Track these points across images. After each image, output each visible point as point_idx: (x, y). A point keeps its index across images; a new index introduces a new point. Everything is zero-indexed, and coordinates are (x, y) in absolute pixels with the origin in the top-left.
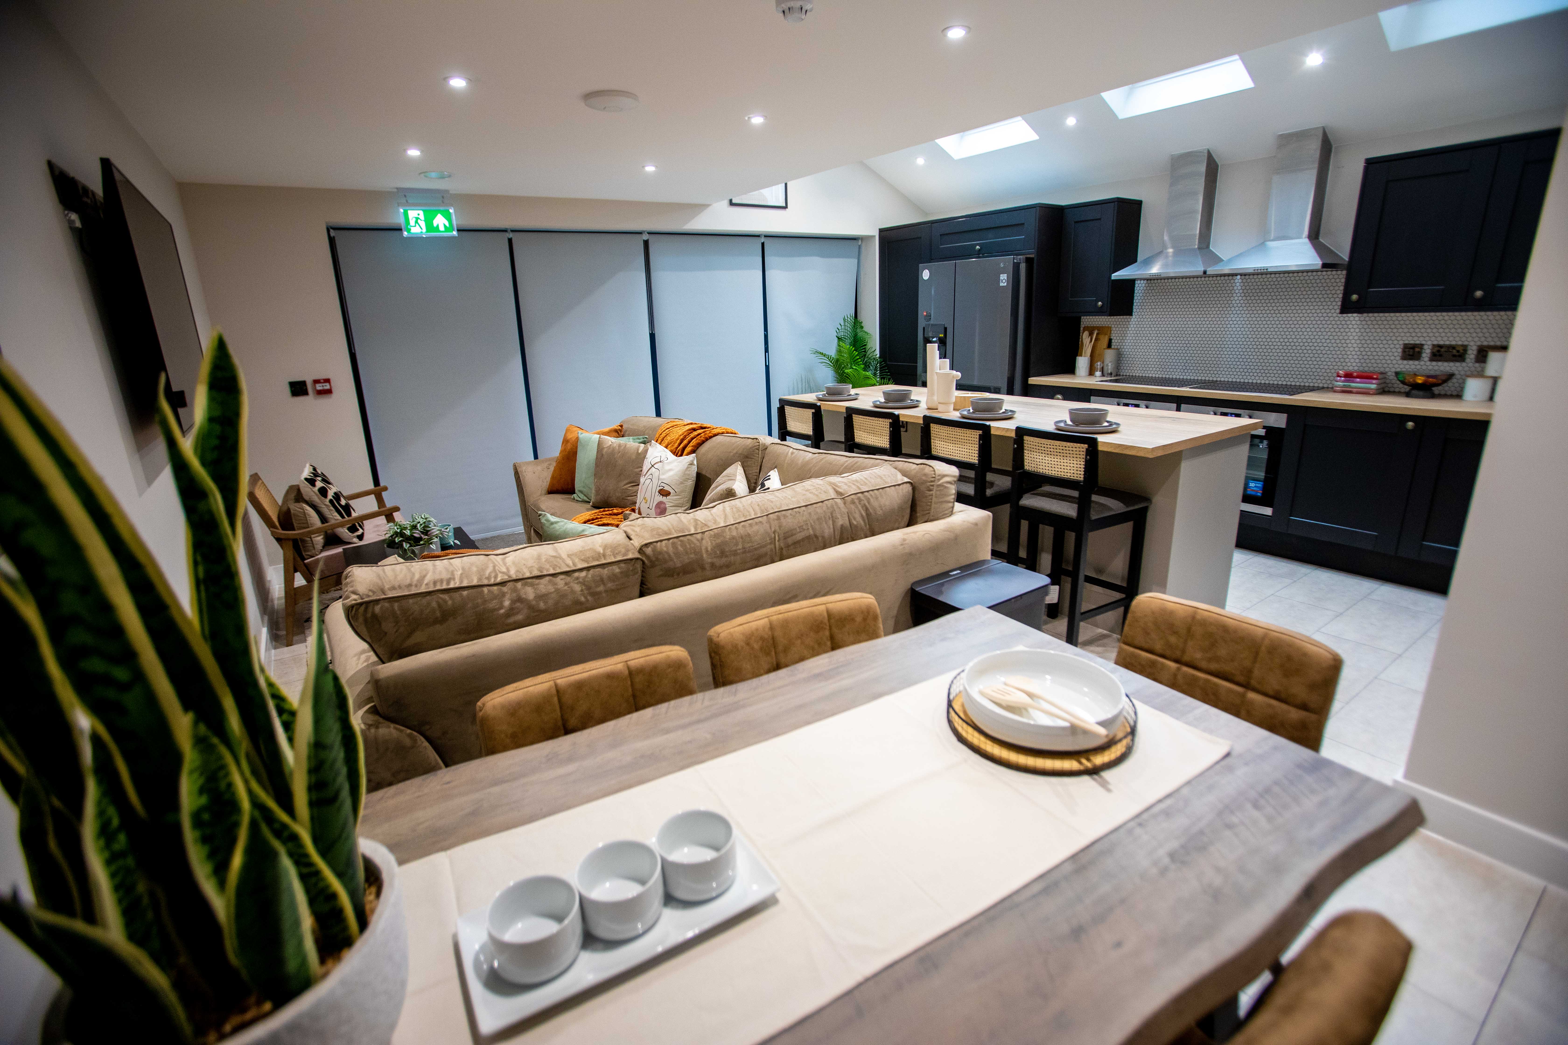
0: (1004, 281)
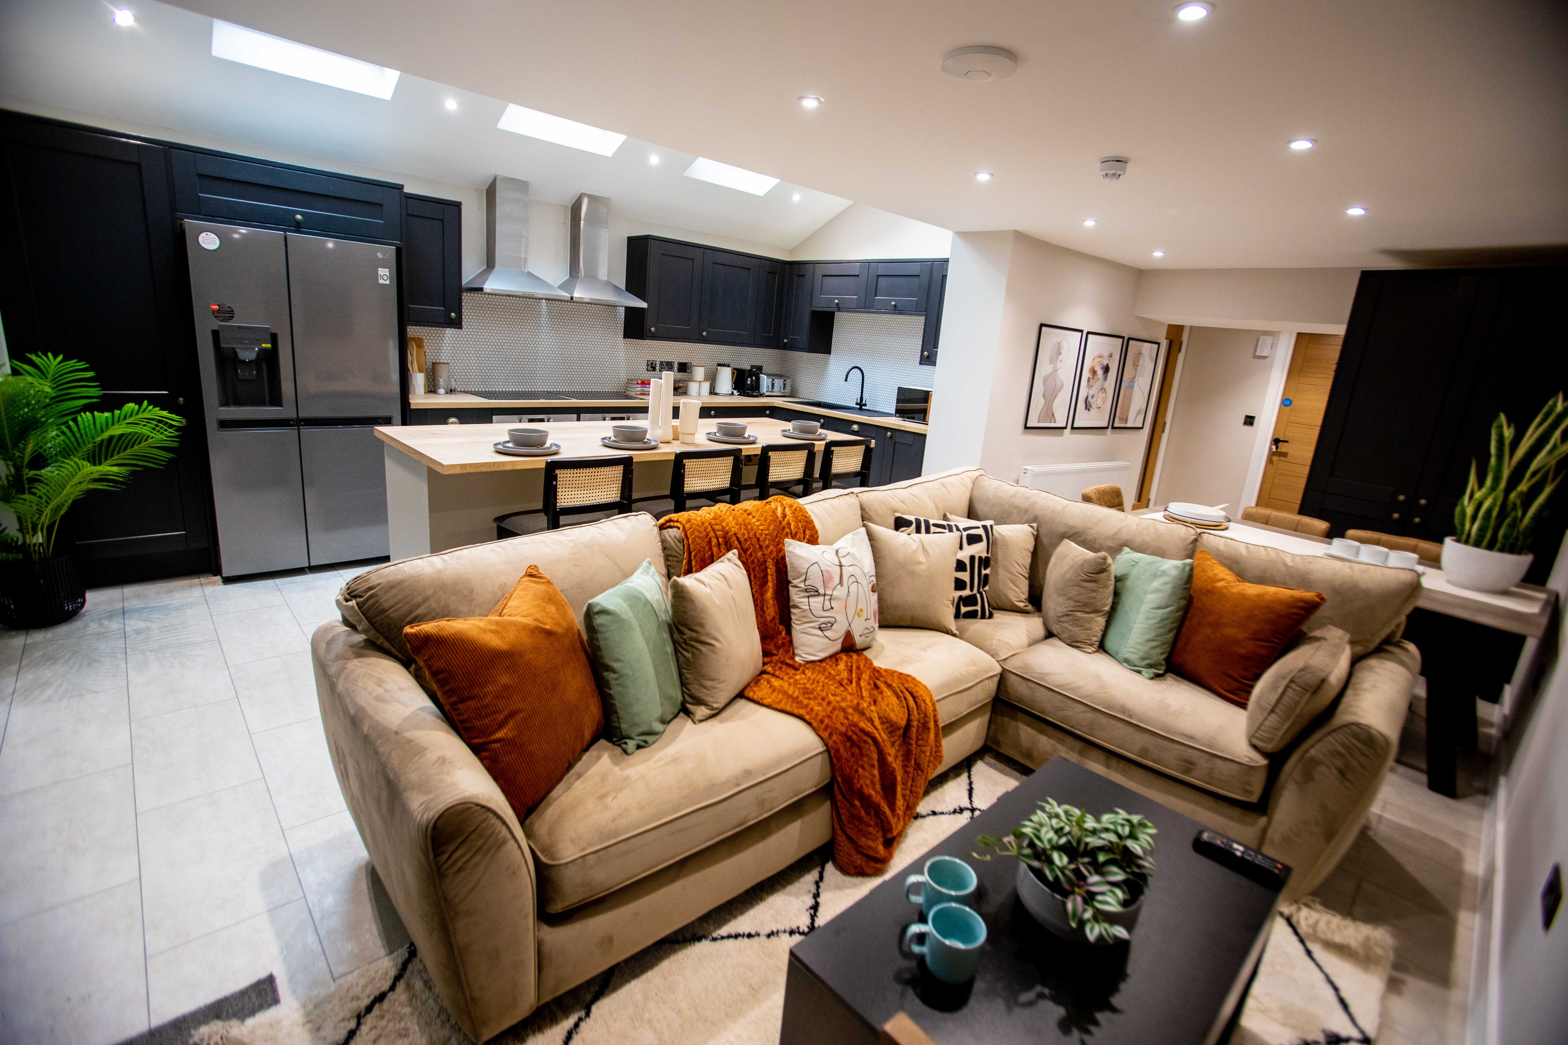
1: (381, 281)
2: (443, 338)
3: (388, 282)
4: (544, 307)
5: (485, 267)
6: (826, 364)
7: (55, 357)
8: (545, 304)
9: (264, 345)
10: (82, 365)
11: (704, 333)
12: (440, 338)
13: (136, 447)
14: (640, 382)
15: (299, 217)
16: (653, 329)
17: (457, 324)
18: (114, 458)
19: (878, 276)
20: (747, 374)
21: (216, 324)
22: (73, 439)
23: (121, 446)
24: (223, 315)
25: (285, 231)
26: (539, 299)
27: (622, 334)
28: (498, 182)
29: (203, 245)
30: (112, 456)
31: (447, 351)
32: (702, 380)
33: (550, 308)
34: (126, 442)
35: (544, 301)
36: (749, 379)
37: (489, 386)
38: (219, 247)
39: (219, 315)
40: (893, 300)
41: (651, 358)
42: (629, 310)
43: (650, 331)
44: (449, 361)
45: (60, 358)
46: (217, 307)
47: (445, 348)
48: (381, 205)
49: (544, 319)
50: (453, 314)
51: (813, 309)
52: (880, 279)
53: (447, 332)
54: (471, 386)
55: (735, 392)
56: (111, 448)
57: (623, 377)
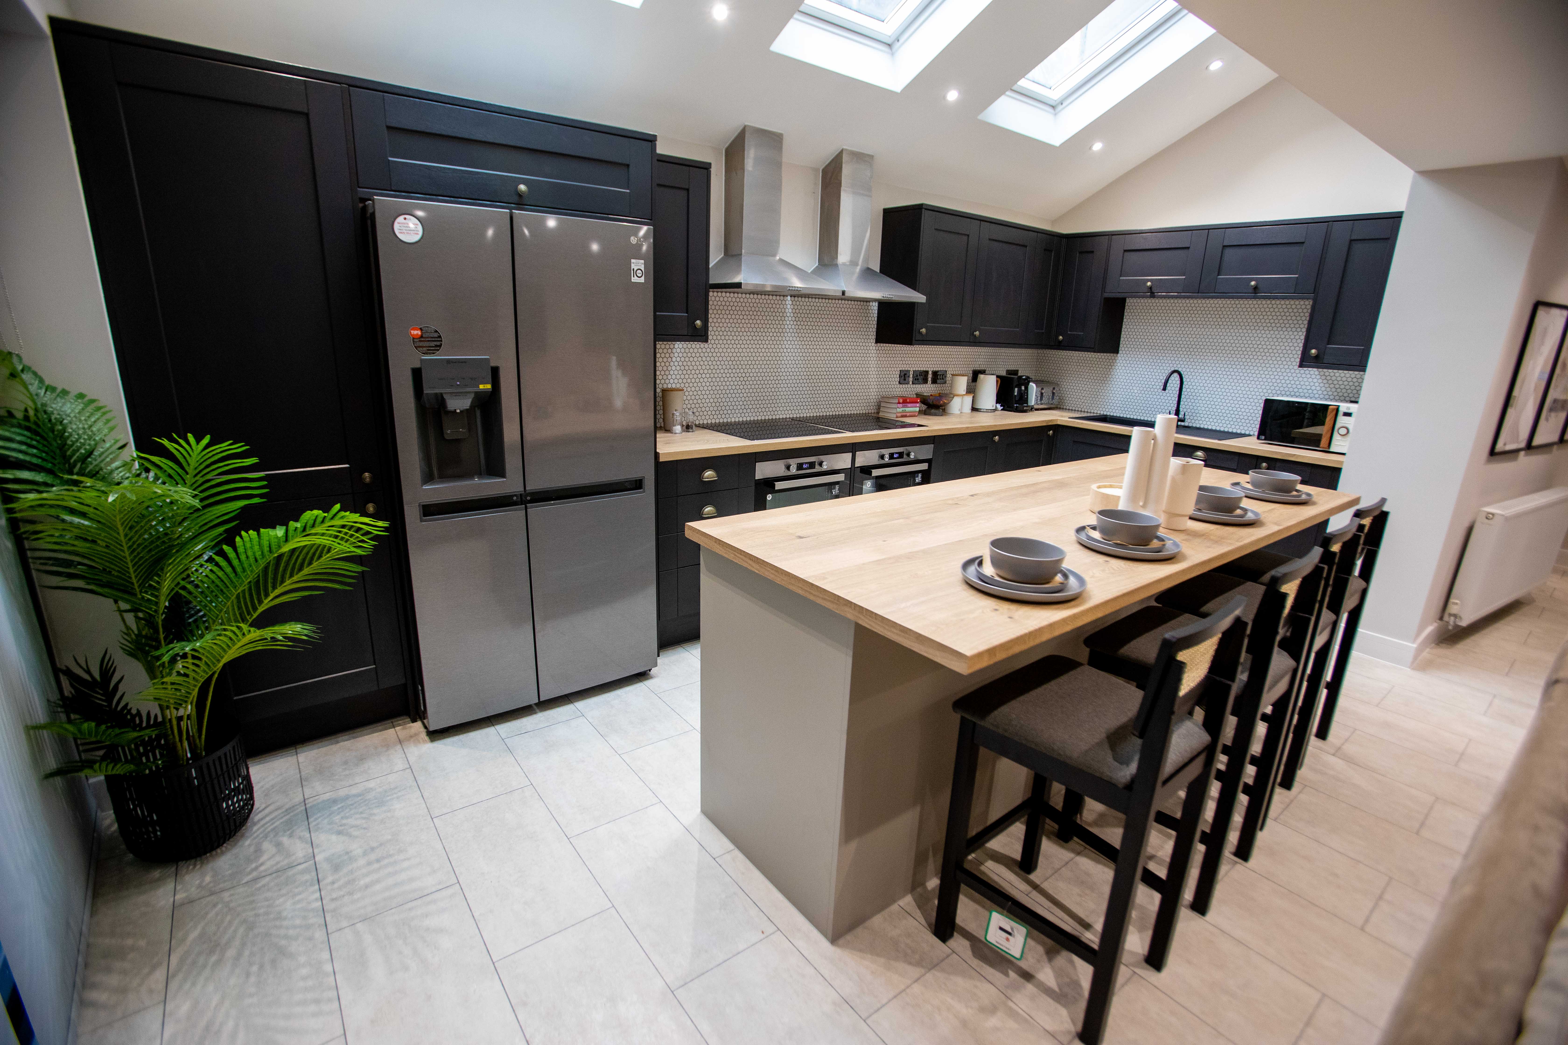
0: (639, 273)
1: (635, 279)
2: (672, 355)
3: (642, 280)
4: (789, 306)
5: (723, 255)
6: (1111, 366)
7: (198, 441)
8: (790, 303)
9: (481, 387)
10: (240, 447)
11: (977, 333)
12: (667, 355)
13: (315, 564)
14: (901, 401)
15: (522, 187)
16: (924, 330)
17: (701, 335)
18: (285, 584)
19: (1224, 246)
20: (1015, 383)
21: (416, 358)
22: (229, 570)
23: (295, 563)
24: (427, 344)
25: (510, 209)
26: (784, 296)
27: (874, 337)
28: (747, 135)
29: (401, 237)
30: (282, 582)
31: (676, 372)
32: (965, 393)
33: (796, 307)
34: (301, 558)
35: (789, 298)
36: (1016, 389)
37: (723, 416)
38: (422, 238)
39: (421, 344)
40: (1252, 279)
41: (905, 368)
42: (885, 306)
43: (920, 333)
44: (682, 385)
45: (206, 440)
46: (419, 332)
47: (674, 368)
48: (628, 166)
49: (789, 323)
50: (698, 322)
51: (1106, 295)
52: (1228, 252)
53: (676, 346)
54: (703, 417)
55: (999, 406)
56: (281, 569)
57: (874, 393)
